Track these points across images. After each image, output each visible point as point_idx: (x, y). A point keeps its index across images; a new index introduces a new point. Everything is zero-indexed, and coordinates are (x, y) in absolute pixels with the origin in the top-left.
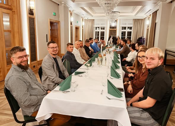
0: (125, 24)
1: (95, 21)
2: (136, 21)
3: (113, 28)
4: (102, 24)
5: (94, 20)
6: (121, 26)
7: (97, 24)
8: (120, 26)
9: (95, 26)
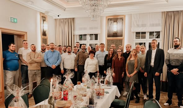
0: (143, 25)
1: (77, 21)
2: (171, 17)
3: (115, 35)
4: (91, 28)
5: (73, 19)
6: (132, 31)
7: (81, 29)
8: (130, 31)
9: (78, 32)
